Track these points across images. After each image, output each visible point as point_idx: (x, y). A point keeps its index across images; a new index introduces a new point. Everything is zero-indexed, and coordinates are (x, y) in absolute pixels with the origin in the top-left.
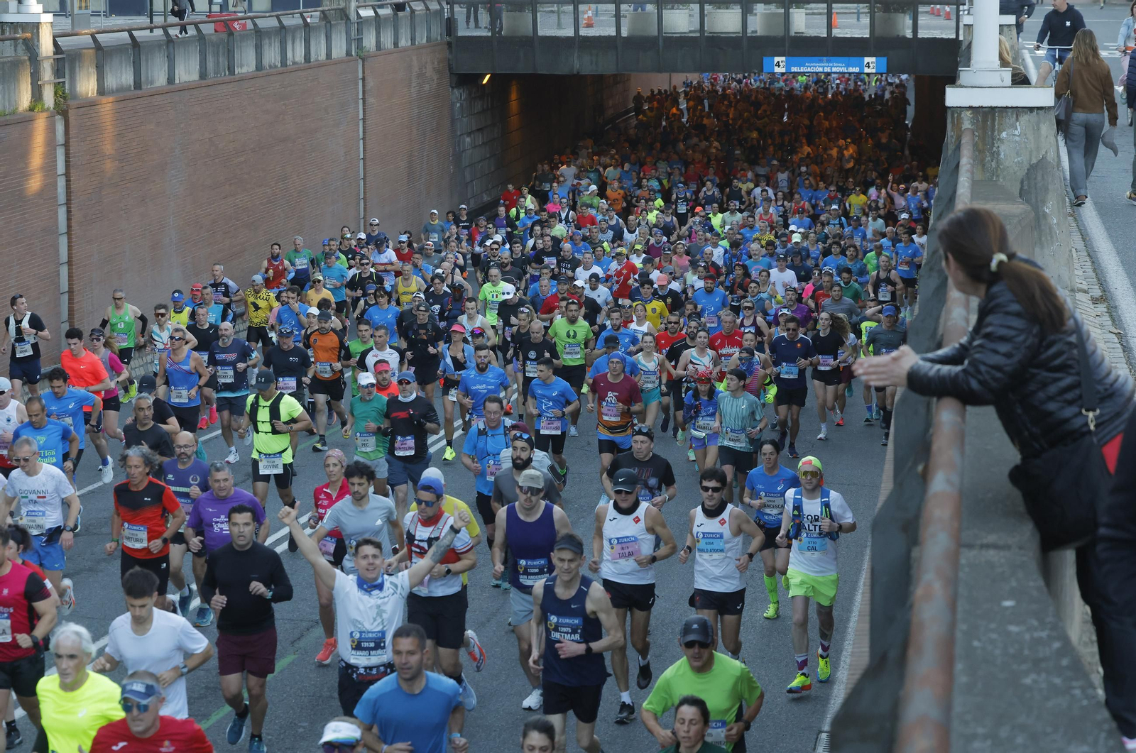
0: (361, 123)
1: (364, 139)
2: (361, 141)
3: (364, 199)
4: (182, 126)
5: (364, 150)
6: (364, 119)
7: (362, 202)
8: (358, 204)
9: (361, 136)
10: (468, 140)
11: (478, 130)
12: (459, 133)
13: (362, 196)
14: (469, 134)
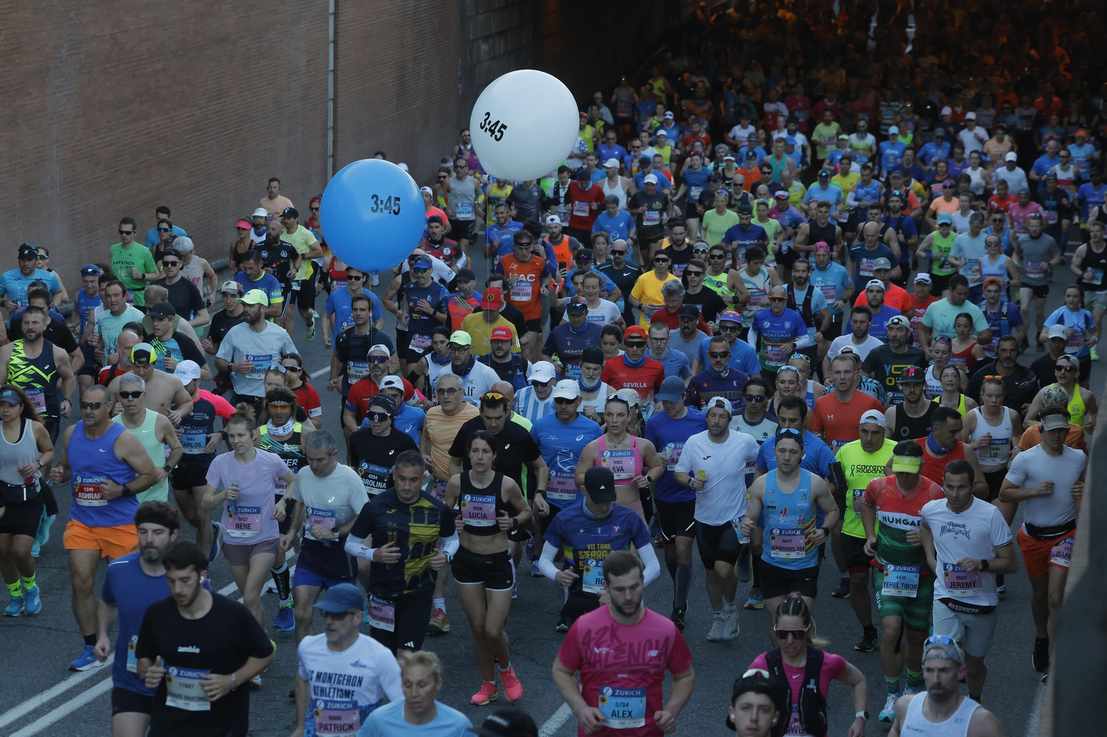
0: (331, 20)
1: (335, 42)
2: (332, 46)
3: (335, 128)
4: (72, 15)
5: (336, 59)
6: (336, 14)
7: (330, 133)
8: (325, 136)
9: (331, 37)
10: (484, 47)
11: (500, 33)
12: (471, 37)
13: (331, 124)
14: (486, 39)
